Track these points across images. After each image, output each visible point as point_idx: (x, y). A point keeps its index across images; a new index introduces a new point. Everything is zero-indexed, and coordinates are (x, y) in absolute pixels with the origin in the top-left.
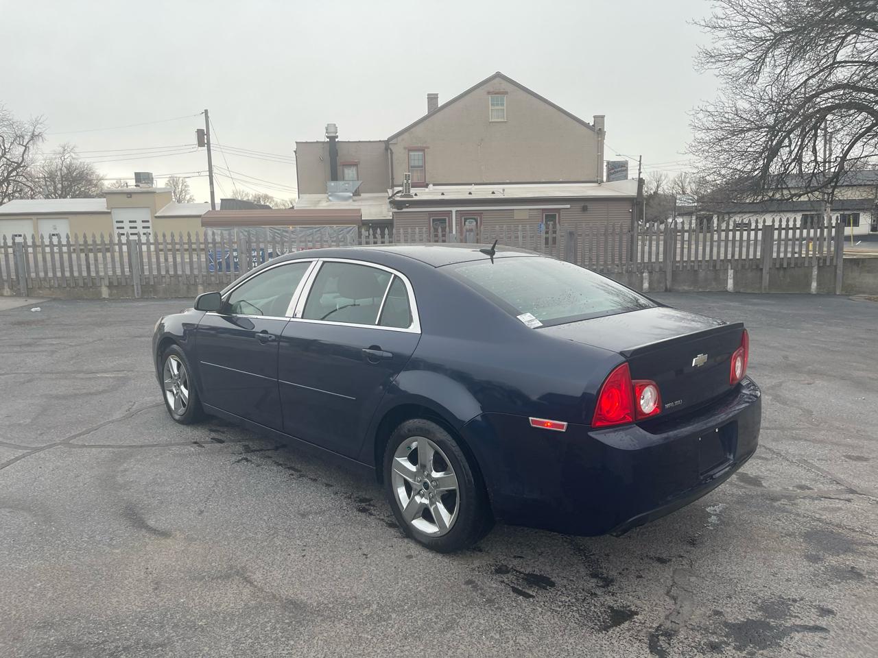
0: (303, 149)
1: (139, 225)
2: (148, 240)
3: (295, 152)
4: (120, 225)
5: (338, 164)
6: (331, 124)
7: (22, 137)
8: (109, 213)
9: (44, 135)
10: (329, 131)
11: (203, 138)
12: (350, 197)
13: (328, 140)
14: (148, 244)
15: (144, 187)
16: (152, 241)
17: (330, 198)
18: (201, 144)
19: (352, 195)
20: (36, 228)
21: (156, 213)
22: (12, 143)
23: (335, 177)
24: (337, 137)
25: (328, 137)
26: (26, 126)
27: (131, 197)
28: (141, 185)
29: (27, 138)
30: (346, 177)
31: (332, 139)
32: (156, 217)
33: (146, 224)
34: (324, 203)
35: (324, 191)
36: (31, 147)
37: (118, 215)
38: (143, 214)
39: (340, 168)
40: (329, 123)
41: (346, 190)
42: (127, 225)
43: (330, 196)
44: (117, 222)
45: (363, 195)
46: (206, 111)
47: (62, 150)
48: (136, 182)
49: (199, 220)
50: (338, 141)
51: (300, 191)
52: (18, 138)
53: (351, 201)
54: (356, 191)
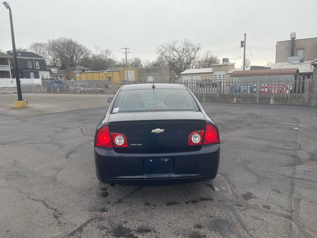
0: (279, 44)
1: (222, 76)
2: (224, 81)
3: (276, 46)
4: (216, 77)
5: (295, 49)
6: (293, 33)
7: (194, 49)
8: (213, 73)
9: (201, 48)
10: (292, 36)
11: (243, 44)
12: (298, 63)
13: (291, 39)
14: (224, 82)
15: (225, 63)
16: (225, 82)
17: (288, 64)
18: (242, 46)
19: (299, 62)
20: (192, 78)
21: (227, 72)
22: (191, 52)
23: (292, 54)
24: (295, 38)
25: (291, 38)
26: (196, 46)
27: (220, 67)
28: (224, 63)
29: (196, 49)
30: (299, 54)
31: (293, 39)
32: (227, 74)
33: (224, 76)
34: (285, 66)
35: (286, 61)
36: (197, 53)
37: (216, 73)
38: (224, 73)
39: (295, 51)
40: (292, 32)
41: (296, 60)
42: (218, 77)
43: (288, 63)
44: (215, 76)
45: (305, 62)
46: (245, 34)
47: (207, 52)
48: (223, 62)
49: (230, 75)
50: (296, 40)
51: (277, 62)
52: (193, 50)
53: (298, 65)
54: (301, 60)
